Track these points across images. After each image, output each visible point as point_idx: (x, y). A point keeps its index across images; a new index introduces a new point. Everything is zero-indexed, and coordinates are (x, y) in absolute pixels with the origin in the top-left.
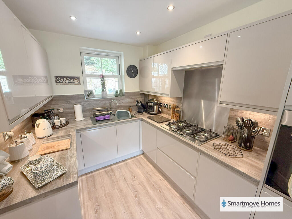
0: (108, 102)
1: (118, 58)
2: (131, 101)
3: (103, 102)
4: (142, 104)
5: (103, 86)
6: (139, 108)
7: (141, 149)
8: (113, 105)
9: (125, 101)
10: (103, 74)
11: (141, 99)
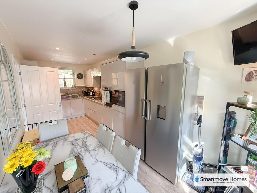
0: (67, 91)
1: (73, 70)
2: (80, 90)
3: (65, 91)
4: (85, 92)
5: (65, 83)
6: (84, 94)
7: (84, 113)
8: (70, 92)
9: (77, 91)
10: (65, 78)
11: (85, 90)
